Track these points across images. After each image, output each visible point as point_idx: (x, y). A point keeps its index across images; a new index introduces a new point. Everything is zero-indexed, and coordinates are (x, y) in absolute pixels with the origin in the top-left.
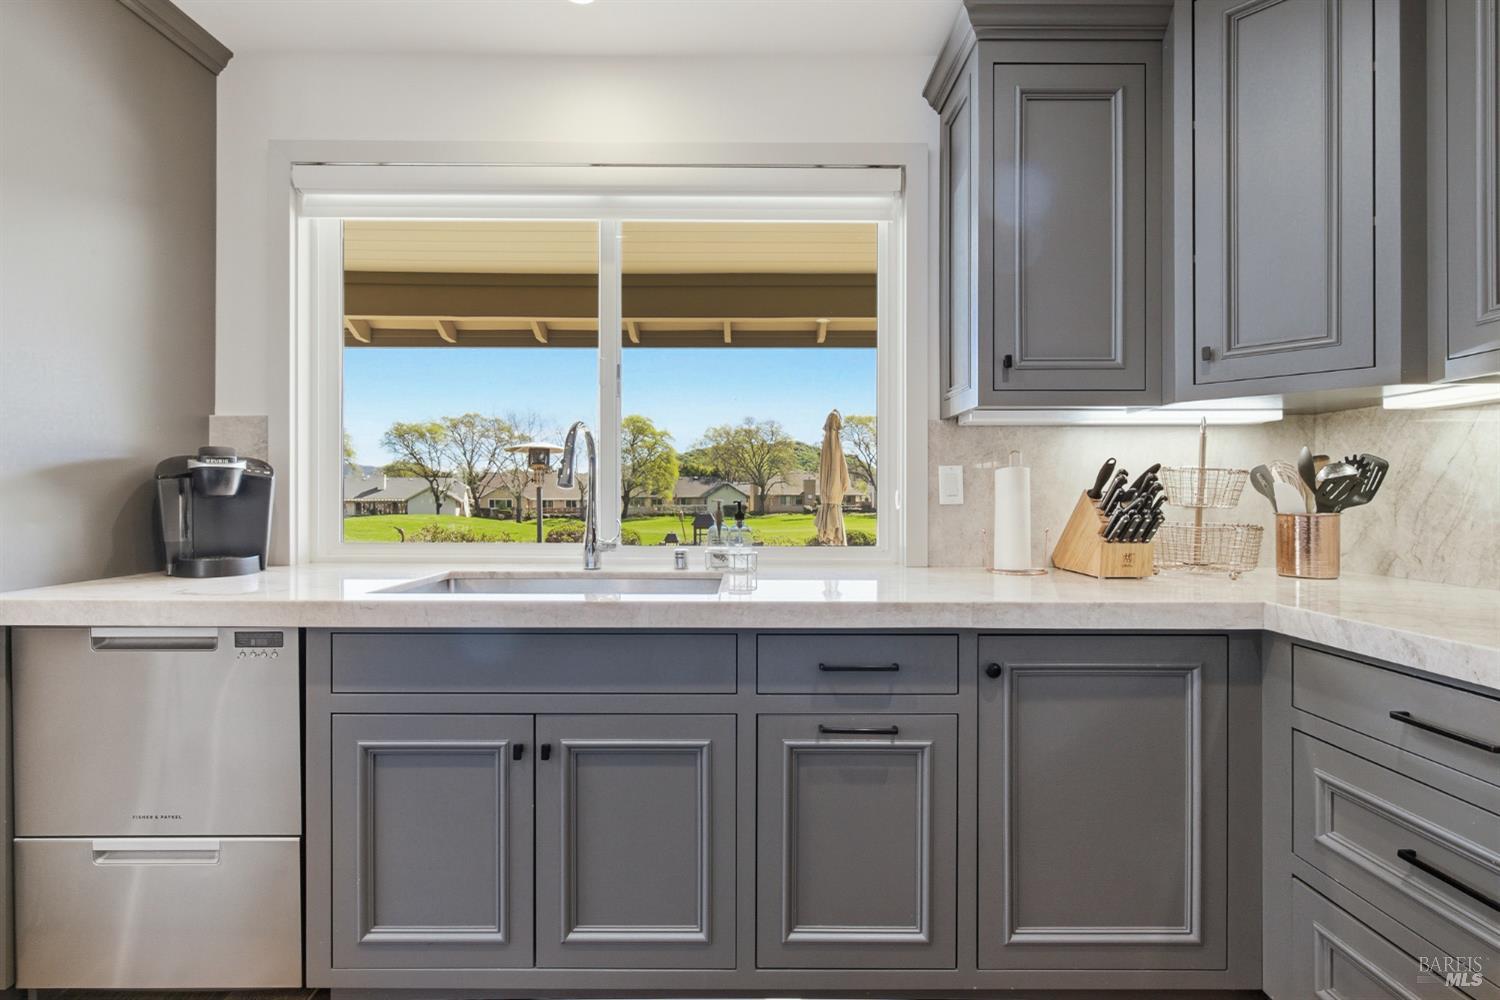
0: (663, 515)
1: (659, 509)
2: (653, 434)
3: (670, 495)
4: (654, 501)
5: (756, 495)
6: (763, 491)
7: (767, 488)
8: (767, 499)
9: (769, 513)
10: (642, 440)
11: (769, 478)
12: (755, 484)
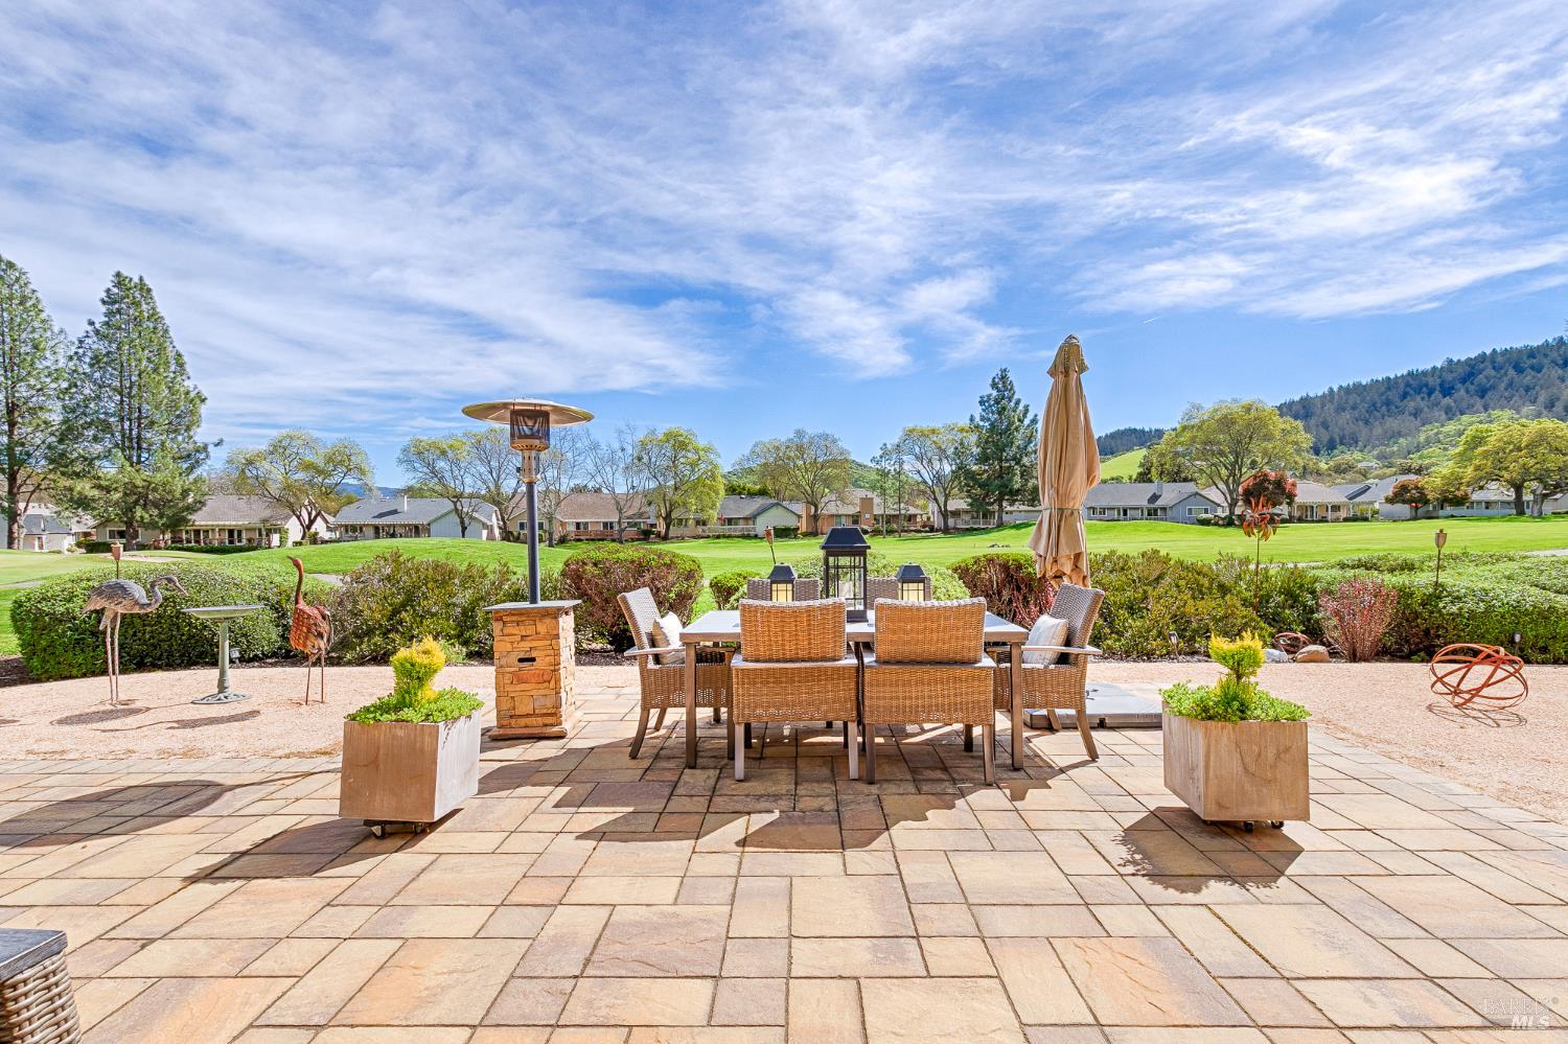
1: (703, 531)
2: (695, 449)
3: (715, 515)
4: (698, 522)
6: (816, 511)
7: (820, 506)
8: (821, 519)
10: (684, 456)
11: (823, 497)
12: (808, 502)
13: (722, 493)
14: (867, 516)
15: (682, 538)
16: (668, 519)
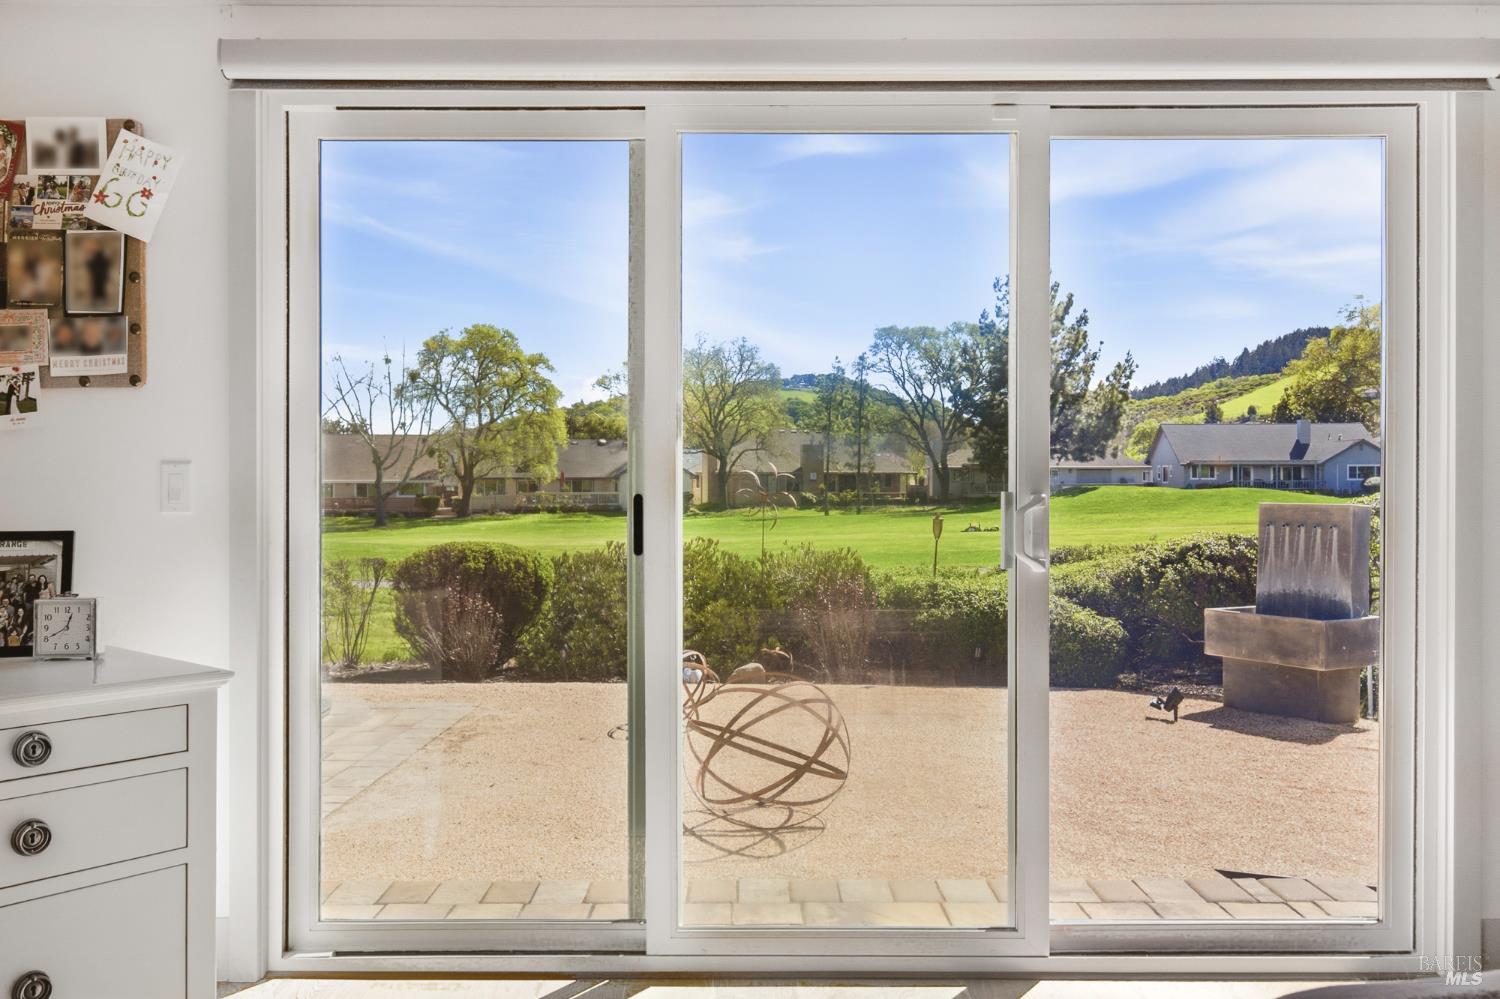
0: (535, 511)
1: (529, 500)
2: (516, 360)
3: (549, 472)
4: (521, 487)
5: (711, 474)
6: (723, 465)
7: (730, 460)
8: (731, 480)
9: (734, 507)
10: (497, 373)
11: (733, 443)
12: (710, 452)
13: (562, 432)
14: (813, 476)
15: (490, 512)
16: (468, 480)
